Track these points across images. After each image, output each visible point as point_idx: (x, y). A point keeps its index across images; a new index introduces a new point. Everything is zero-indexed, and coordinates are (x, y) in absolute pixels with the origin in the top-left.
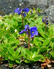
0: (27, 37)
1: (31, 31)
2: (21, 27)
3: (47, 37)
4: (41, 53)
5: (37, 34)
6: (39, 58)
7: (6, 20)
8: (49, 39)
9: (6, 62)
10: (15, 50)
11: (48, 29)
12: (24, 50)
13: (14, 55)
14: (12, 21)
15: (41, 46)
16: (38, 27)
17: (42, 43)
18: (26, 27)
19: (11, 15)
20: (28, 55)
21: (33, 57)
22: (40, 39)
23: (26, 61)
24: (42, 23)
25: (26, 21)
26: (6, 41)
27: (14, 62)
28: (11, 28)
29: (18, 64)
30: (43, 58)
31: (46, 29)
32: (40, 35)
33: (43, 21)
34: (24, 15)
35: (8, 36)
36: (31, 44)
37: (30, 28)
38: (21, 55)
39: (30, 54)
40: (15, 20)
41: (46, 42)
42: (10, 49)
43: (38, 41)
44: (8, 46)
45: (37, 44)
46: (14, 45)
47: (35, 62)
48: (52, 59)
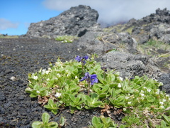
0: (87, 83)
1: (91, 79)
2: (81, 74)
3: (105, 83)
4: (101, 99)
5: (97, 81)
6: (99, 104)
7: (67, 66)
8: (108, 85)
9: (67, 108)
10: (76, 96)
11: (106, 75)
12: (84, 96)
13: (75, 101)
14: (72, 68)
15: (100, 92)
16: (97, 73)
17: (101, 89)
18: (86, 75)
19: (71, 61)
20: (89, 102)
21: (93, 103)
22: (99, 85)
23: (86, 107)
24: (101, 70)
25: (86, 68)
26: (67, 87)
27: (75, 108)
28: (72, 75)
29: (79, 110)
30: (102, 104)
31: (105, 76)
32: (99, 82)
33: (102, 68)
34: (84, 63)
35: (68, 83)
36: (91, 90)
37: (90, 75)
38: (82, 102)
39: (90, 100)
40: (75, 67)
41: (105, 89)
42: (71, 96)
43: (97, 87)
44: (69, 92)
45: (96, 90)
46: (75, 91)
47: (95, 108)
48: (111, 104)
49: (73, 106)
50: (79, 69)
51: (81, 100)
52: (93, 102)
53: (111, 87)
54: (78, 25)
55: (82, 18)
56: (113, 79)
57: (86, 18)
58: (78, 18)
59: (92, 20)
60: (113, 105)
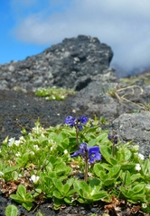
0: (83, 162)
1: (89, 154)
2: (74, 147)
3: (115, 163)
4: (105, 188)
5: (99, 158)
6: (102, 196)
7: (51, 134)
8: (118, 166)
9: (49, 201)
10: (64, 182)
11: (117, 150)
12: (77, 183)
13: (62, 191)
14: (60, 137)
15: (105, 177)
16: (101, 146)
17: (107, 172)
18: (82, 147)
19: (58, 127)
20: (85, 191)
22: (104, 166)
23: (81, 201)
24: (107, 141)
25: (82, 137)
26: (50, 168)
27: (62, 202)
28: (58, 148)
29: (68, 205)
30: (107, 197)
31: (114, 151)
32: (103, 160)
33: (109, 138)
35: (53, 160)
36: (90, 174)
37: (88, 148)
38: (73, 191)
39: (87, 189)
40: (64, 135)
41: (113, 172)
42: (56, 181)
43: (101, 168)
44: (52, 176)
45: (99, 174)
46: (62, 174)
47: (95, 203)
48: (122, 197)
49: (59, 197)
50: (71, 139)
51: (72, 187)
52: (92, 193)
53: (124, 169)
54: (77, 70)
55: (83, 59)
56: (128, 157)
57: (90, 60)
58: (76, 59)
59: (101, 63)
60: (126, 199)
